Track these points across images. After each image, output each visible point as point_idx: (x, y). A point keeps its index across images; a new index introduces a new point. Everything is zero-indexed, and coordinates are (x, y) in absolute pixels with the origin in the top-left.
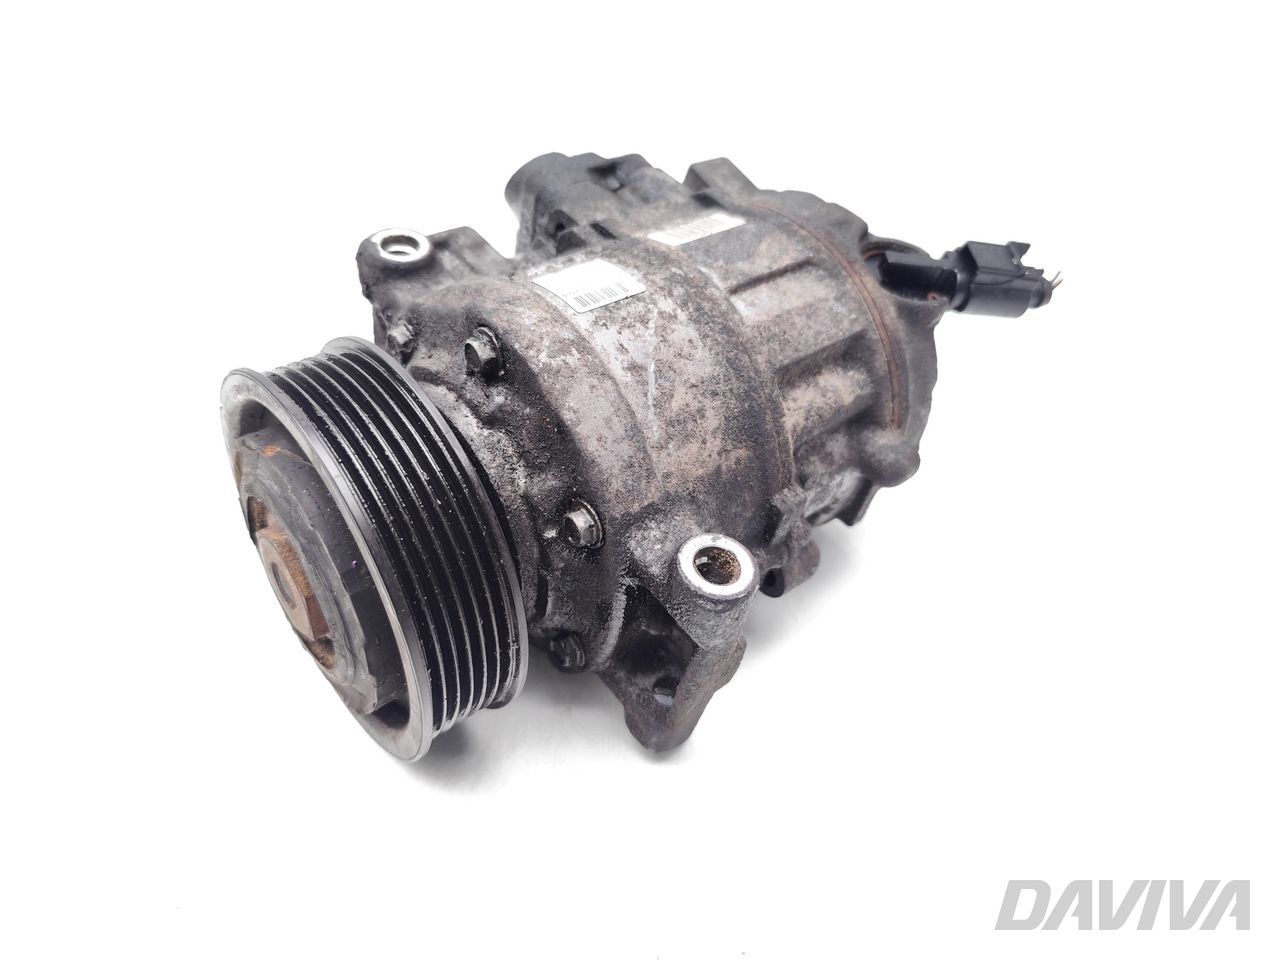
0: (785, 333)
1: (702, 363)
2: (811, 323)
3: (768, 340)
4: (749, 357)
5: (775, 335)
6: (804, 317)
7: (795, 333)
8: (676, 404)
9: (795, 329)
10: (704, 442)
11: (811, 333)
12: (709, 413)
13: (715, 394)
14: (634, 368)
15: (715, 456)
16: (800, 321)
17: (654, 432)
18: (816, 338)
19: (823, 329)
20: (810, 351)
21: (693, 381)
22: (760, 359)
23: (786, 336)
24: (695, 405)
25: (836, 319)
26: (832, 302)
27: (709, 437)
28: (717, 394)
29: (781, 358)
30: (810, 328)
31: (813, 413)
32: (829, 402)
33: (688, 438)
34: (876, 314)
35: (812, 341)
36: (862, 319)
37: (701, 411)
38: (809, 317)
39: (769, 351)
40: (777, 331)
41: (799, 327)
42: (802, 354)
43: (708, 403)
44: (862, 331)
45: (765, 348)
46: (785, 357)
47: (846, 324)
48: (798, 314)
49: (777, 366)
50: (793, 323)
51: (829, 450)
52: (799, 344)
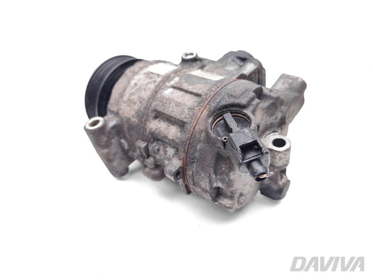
0: (166, 103)
1: (146, 95)
2: (175, 107)
3: (160, 101)
4: (153, 101)
5: (163, 102)
6: (175, 104)
7: (168, 106)
8: (133, 97)
9: (169, 105)
10: (131, 110)
11: (172, 109)
12: (137, 105)
13: (141, 102)
14: (136, 84)
15: (131, 115)
16: (172, 104)
17: (125, 98)
18: (172, 111)
19: (176, 112)
20: (167, 113)
21: (140, 96)
22: (154, 103)
23: (165, 104)
24: (135, 101)
25: (182, 112)
26: (187, 108)
27: (133, 110)
28: (141, 103)
29: (159, 107)
30: (173, 108)
31: (158, 130)
32: (165, 132)
33: (129, 106)
34: (195, 122)
35: (170, 111)
36: (189, 119)
37: (136, 103)
38: (176, 105)
39: (158, 104)
40: (165, 101)
41: (171, 105)
42: (164, 112)
43: (138, 103)
44: (186, 122)
45: (158, 102)
46: (160, 109)
47: (183, 116)
48: (174, 103)
49: (156, 109)
50: (170, 103)
51: (167, 150)
52: (166, 109)
